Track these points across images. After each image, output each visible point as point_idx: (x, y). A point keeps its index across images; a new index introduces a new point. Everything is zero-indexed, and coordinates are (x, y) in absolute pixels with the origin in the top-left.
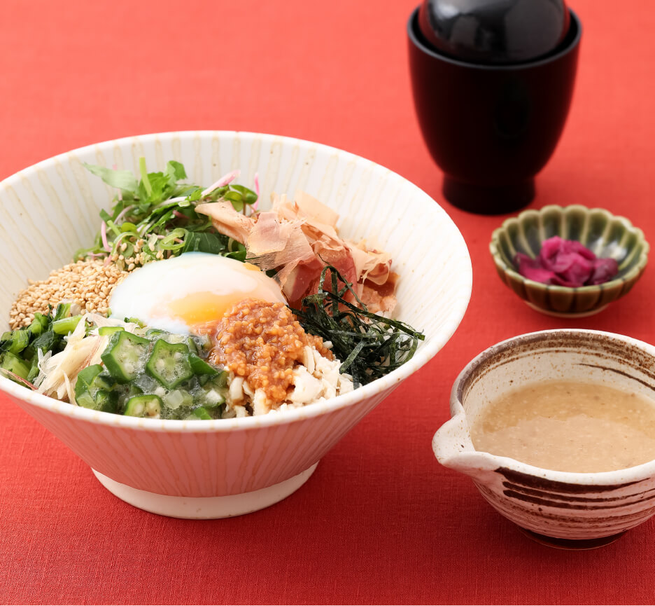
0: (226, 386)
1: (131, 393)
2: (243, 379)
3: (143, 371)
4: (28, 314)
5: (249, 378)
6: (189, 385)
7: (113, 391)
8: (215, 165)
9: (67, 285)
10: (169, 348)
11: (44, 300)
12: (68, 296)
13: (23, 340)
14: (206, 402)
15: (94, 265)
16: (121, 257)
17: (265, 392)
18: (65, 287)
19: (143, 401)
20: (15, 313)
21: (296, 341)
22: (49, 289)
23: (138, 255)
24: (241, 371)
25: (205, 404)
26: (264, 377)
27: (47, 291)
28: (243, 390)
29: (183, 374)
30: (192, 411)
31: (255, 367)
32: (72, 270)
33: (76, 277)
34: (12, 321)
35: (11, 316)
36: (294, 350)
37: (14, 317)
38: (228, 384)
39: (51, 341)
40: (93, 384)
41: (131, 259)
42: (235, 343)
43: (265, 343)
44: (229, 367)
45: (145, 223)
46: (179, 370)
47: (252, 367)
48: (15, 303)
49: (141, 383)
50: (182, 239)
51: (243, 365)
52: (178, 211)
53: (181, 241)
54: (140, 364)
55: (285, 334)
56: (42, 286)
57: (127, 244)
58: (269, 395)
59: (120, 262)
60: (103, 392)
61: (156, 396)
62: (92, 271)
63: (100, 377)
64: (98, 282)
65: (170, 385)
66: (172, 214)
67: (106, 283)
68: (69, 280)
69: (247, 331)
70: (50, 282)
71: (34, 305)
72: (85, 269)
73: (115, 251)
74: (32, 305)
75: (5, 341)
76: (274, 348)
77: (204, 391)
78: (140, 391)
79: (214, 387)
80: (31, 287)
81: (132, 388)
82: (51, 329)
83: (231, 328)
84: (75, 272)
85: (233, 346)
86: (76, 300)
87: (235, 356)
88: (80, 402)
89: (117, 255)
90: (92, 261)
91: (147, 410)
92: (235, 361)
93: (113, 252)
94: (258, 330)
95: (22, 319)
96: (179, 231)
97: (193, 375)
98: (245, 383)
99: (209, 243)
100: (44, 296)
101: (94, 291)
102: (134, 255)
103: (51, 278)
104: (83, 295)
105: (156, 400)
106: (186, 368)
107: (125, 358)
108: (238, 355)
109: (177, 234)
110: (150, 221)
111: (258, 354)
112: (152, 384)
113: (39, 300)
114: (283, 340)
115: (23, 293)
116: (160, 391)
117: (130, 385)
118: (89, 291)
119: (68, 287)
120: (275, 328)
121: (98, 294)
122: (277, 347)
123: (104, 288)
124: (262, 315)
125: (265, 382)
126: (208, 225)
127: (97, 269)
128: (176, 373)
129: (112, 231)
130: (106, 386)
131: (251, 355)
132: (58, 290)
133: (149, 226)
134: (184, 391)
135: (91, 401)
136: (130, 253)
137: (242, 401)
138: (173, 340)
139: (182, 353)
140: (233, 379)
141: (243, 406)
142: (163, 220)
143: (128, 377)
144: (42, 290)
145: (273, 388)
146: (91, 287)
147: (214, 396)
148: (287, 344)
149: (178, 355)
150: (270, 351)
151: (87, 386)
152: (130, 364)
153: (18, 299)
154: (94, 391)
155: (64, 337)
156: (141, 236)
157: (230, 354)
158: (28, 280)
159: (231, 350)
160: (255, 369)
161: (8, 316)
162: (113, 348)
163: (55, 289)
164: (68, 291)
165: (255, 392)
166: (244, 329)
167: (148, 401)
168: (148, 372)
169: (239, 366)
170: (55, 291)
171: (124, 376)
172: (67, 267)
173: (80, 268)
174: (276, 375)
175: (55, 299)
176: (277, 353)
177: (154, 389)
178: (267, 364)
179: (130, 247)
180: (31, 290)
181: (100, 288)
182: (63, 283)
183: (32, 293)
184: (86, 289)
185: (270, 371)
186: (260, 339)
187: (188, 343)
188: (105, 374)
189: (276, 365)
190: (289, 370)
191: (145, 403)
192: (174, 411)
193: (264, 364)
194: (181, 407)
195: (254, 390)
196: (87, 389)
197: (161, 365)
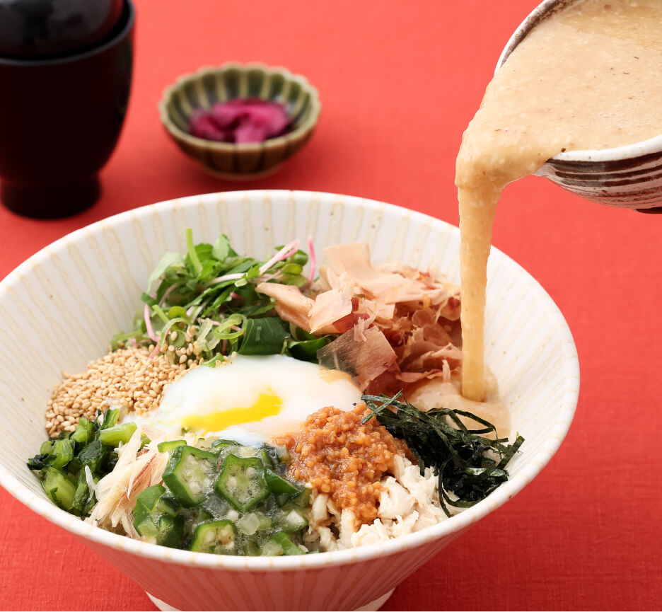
0: (309, 506)
1: (199, 518)
2: (327, 496)
3: (212, 490)
4: (67, 417)
5: (334, 496)
6: (266, 506)
7: (178, 516)
8: (267, 229)
9: (110, 380)
10: (241, 463)
11: (83, 399)
12: (113, 395)
13: (67, 454)
14: (287, 526)
15: (138, 355)
16: (171, 348)
17: (354, 512)
18: (108, 383)
19: (214, 528)
20: (51, 415)
21: (386, 451)
22: (89, 385)
23: (190, 345)
24: (326, 488)
25: (284, 528)
26: (352, 495)
27: (87, 388)
28: (327, 508)
29: (257, 493)
30: (270, 535)
31: (342, 483)
32: (113, 362)
33: (120, 371)
34: (49, 425)
35: (47, 419)
36: (383, 462)
37: (51, 419)
38: (311, 502)
39: (100, 454)
40: (155, 509)
41: (183, 350)
42: (316, 455)
43: (350, 454)
44: (312, 483)
45: (195, 306)
46: (252, 488)
47: (338, 482)
48: (50, 402)
49: (211, 506)
50: (240, 326)
51: (328, 481)
52: (235, 292)
53: (238, 329)
54: (208, 483)
55: (372, 443)
56: (79, 382)
57: (177, 332)
58: (358, 515)
59: (170, 354)
60: (166, 517)
61: (229, 522)
62: (137, 363)
63: (163, 499)
64: (147, 378)
65: (244, 506)
66: (228, 295)
67: (156, 380)
68: (112, 375)
69: (329, 440)
70: (90, 376)
71: (73, 406)
72: (128, 360)
73: (164, 341)
74: (70, 407)
75: (47, 455)
76: (361, 459)
77: (283, 513)
78: (210, 516)
79: (294, 508)
80: (67, 382)
81: (200, 512)
82: (98, 438)
83: (311, 439)
84: (117, 364)
85: (315, 458)
86: (122, 400)
87: (317, 470)
88: (141, 531)
89: (166, 345)
90: (135, 350)
91: (219, 537)
92: (319, 477)
93: (161, 341)
94: (341, 439)
95: (60, 423)
96: (237, 317)
97: (269, 494)
98: (330, 501)
99: (272, 331)
100: (84, 394)
101: (142, 388)
102: (186, 345)
103: (90, 371)
104: (130, 394)
105: (229, 527)
106: (261, 486)
107: (190, 477)
108: (321, 470)
109: (234, 320)
110: (201, 303)
111: (344, 467)
112: (223, 507)
113: (78, 399)
114: (370, 450)
115: (59, 389)
116: (233, 515)
117: (198, 509)
118: (137, 389)
119: (111, 383)
120: (361, 436)
121: (147, 392)
122: (365, 459)
123: (154, 385)
124: (343, 421)
125: (354, 501)
126: (269, 308)
127: (144, 362)
128: (250, 493)
129: (157, 316)
130: (170, 511)
131: (335, 468)
132: (100, 387)
133: (200, 309)
134: (260, 513)
135: (153, 528)
136: (181, 342)
137: (325, 521)
138: (244, 453)
139: (256, 468)
140: (316, 497)
141: (328, 527)
142: (217, 303)
143: (195, 499)
144: (82, 386)
145: (363, 507)
146: (140, 385)
147: (295, 518)
148: (375, 456)
149: (251, 471)
150: (357, 463)
151: (149, 511)
152: (196, 482)
153: (54, 396)
154: (156, 515)
155: (115, 449)
156: (192, 322)
157: (312, 468)
158: (62, 374)
159: (312, 464)
160: (341, 485)
161: (43, 419)
162: (176, 467)
163: (96, 385)
164: (111, 388)
165: (341, 512)
166: (326, 438)
167: (219, 527)
168: (219, 493)
169: (323, 482)
170: (97, 389)
171: (190, 499)
172: (108, 358)
173: (122, 359)
174: (364, 489)
175: (97, 398)
176: (364, 465)
177: (225, 513)
178: (354, 479)
179: (181, 336)
180: (67, 386)
181: (150, 385)
182: (104, 378)
183: (70, 391)
184: (134, 387)
185: (357, 487)
186: (345, 450)
187: (261, 456)
188: (168, 496)
189: (363, 478)
190: (377, 484)
191: (217, 530)
192: (250, 536)
193: (350, 479)
194: (257, 532)
195: (340, 510)
196: (148, 514)
197: (232, 483)
